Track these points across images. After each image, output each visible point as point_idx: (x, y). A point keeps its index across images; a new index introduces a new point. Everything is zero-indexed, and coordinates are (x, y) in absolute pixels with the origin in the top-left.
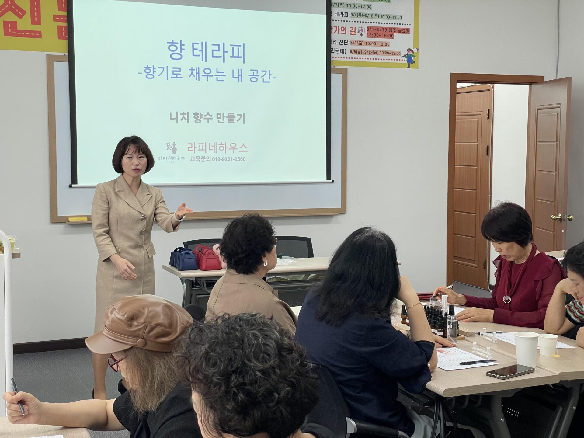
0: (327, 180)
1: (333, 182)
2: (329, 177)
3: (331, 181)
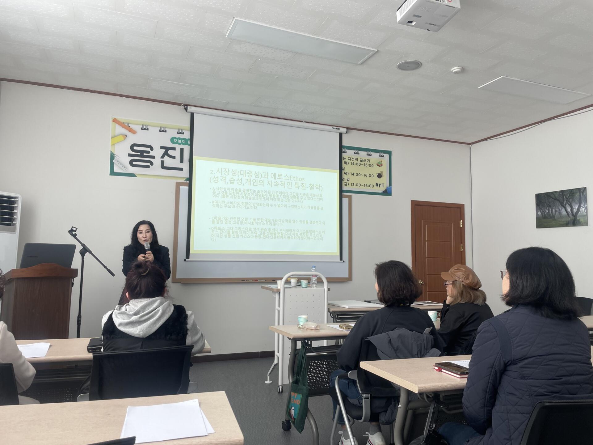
0: (340, 260)
1: (344, 261)
2: (341, 259)
3: (343, 261)
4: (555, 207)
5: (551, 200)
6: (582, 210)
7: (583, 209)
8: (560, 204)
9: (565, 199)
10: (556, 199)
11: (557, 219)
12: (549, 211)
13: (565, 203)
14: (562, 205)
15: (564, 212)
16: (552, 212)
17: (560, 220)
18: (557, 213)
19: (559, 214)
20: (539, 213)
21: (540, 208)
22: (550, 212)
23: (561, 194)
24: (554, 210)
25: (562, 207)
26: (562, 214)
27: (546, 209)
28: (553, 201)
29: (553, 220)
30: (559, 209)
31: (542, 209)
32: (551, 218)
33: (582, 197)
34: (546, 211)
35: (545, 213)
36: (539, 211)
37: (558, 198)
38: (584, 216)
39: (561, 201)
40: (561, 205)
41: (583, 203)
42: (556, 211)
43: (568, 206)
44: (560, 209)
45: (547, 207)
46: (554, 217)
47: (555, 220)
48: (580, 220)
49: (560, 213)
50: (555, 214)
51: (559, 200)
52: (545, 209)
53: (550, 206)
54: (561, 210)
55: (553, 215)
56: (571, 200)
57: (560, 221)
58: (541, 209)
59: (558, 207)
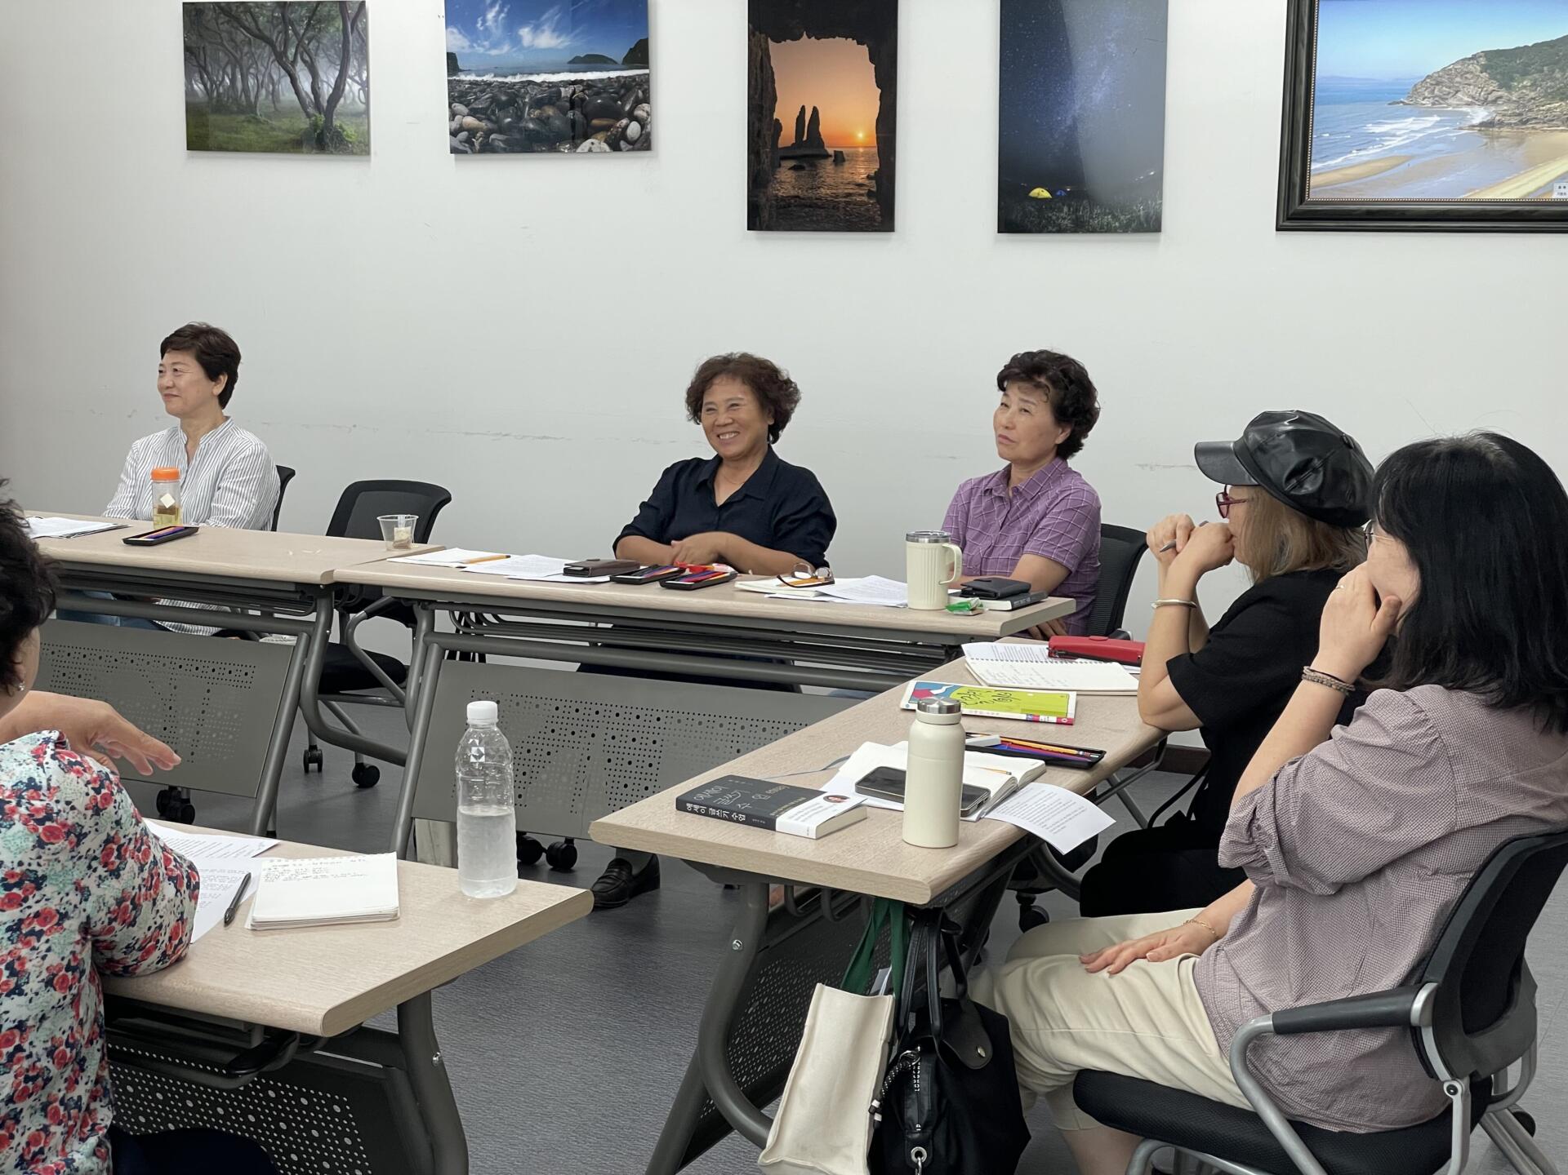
4: (257, 68)
5: (241, 35)
6: (351, 90)
7: (352, 88)
8: (273, 58)
9: (294, 40)
10: (261, 36)
11: (263, 119)
12: (233, 81)
13: (291, 58)
14: (280, 64)
15: (287, 95)
16: (245, 90)
17: (275, 123)
18: (263, 92)
19: (271, 97)
20: (195, 86)
21: (200, 66)
22: (239, 85)
23: (277, 18)
24: (251, 82)
25: (283, 72)
26: (282, 98)
27: (225, 72)
28: (249, 43)
29: (249, 121)
30: (271, 77)
31: (210, 69)
32: (241, 111)
33: (351, 38)
34: (223, 79)
35: (221, 90)
36: (198, 78)
37: (267, 33)
38: (358, 115)
39: (277, 44)
40: (276, 63)
41: (356, 63)
42: (260, 86)
43: (301, 70)
44: (275, 77)
45: (226, 66)
46: (251, 108)
47: (258, 122)
48: (344, 131)
49: (274, 94)
50: (257, 97)
51: (269, 41)
52: (221, 73)
53: (236, 63)
54: (279, 81)
55: (248, 97)
56: (312, 46)
57: (273, 129)
58: (205, 69)
59: (266, 69)
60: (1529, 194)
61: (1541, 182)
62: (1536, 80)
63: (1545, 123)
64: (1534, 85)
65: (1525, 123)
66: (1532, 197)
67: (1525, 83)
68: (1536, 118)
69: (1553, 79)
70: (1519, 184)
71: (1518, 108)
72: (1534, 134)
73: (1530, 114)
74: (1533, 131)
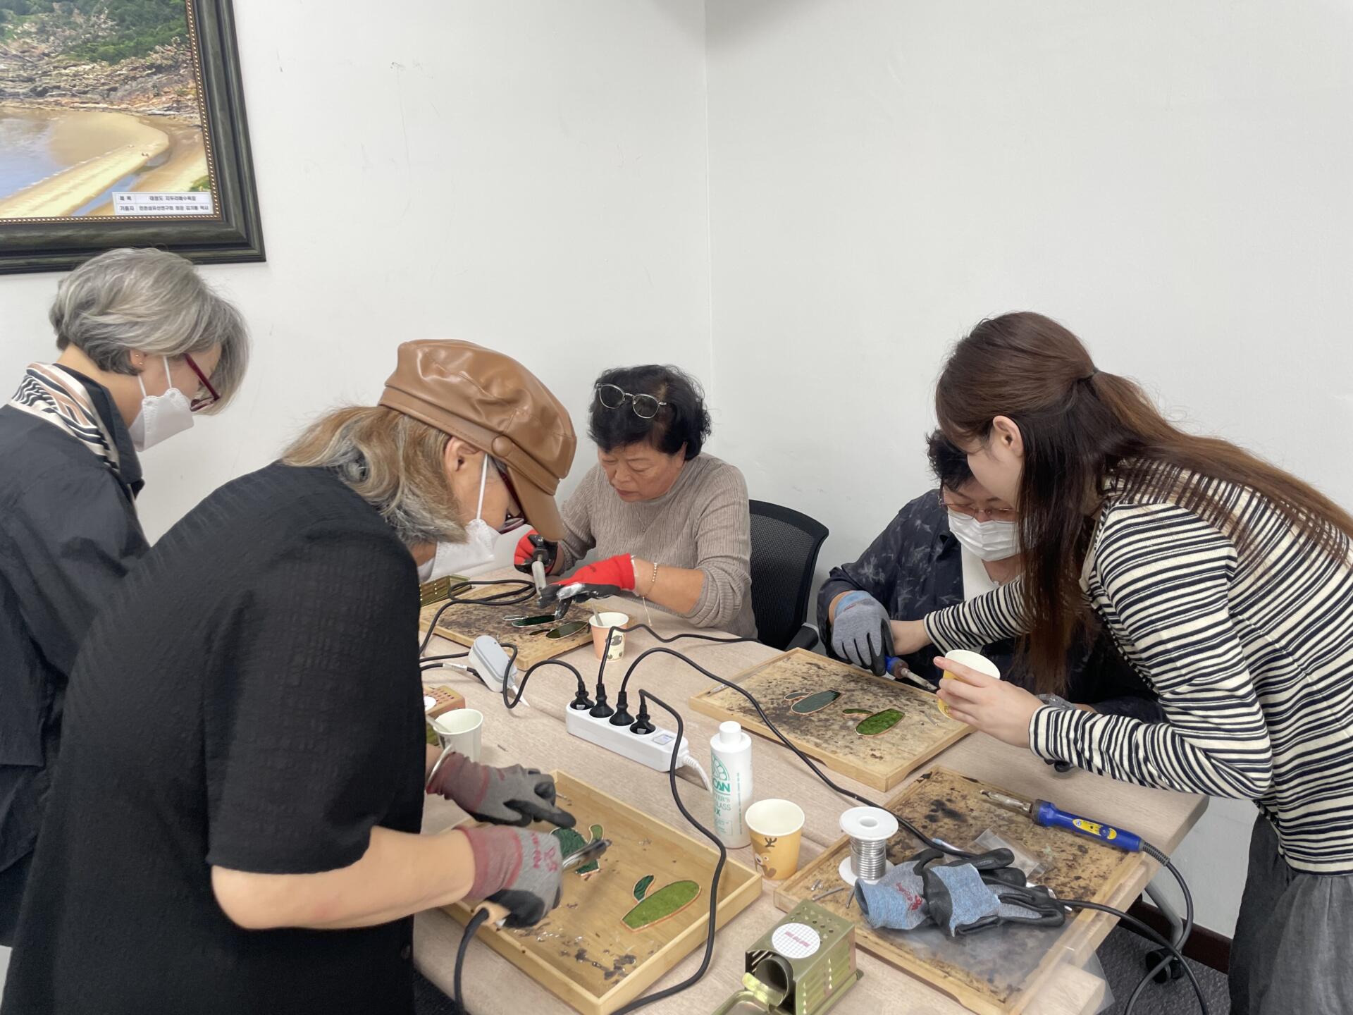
60: (76, 208)
61: (90, 189)
62: (44, 24)
63: (73, 95)
64: (42, 31)
65: (42, 93)
66: (83, 214)
67: (26, 26)
68: (59, 88)
69: (74, 26)
70: (56, 192)
71: (23, 68)
72: (61, 113)
73: (46, 80)
74: (58, 108)
